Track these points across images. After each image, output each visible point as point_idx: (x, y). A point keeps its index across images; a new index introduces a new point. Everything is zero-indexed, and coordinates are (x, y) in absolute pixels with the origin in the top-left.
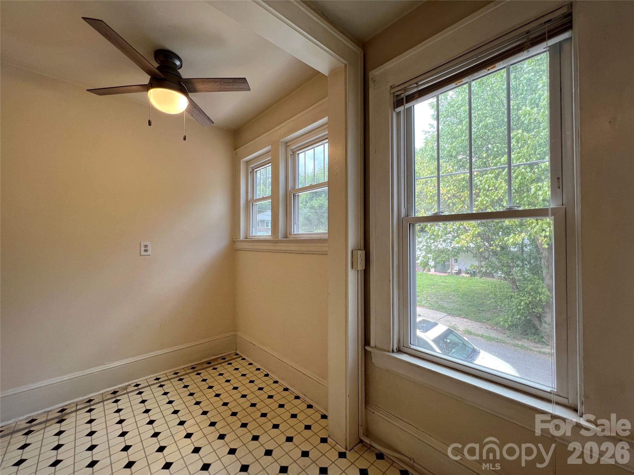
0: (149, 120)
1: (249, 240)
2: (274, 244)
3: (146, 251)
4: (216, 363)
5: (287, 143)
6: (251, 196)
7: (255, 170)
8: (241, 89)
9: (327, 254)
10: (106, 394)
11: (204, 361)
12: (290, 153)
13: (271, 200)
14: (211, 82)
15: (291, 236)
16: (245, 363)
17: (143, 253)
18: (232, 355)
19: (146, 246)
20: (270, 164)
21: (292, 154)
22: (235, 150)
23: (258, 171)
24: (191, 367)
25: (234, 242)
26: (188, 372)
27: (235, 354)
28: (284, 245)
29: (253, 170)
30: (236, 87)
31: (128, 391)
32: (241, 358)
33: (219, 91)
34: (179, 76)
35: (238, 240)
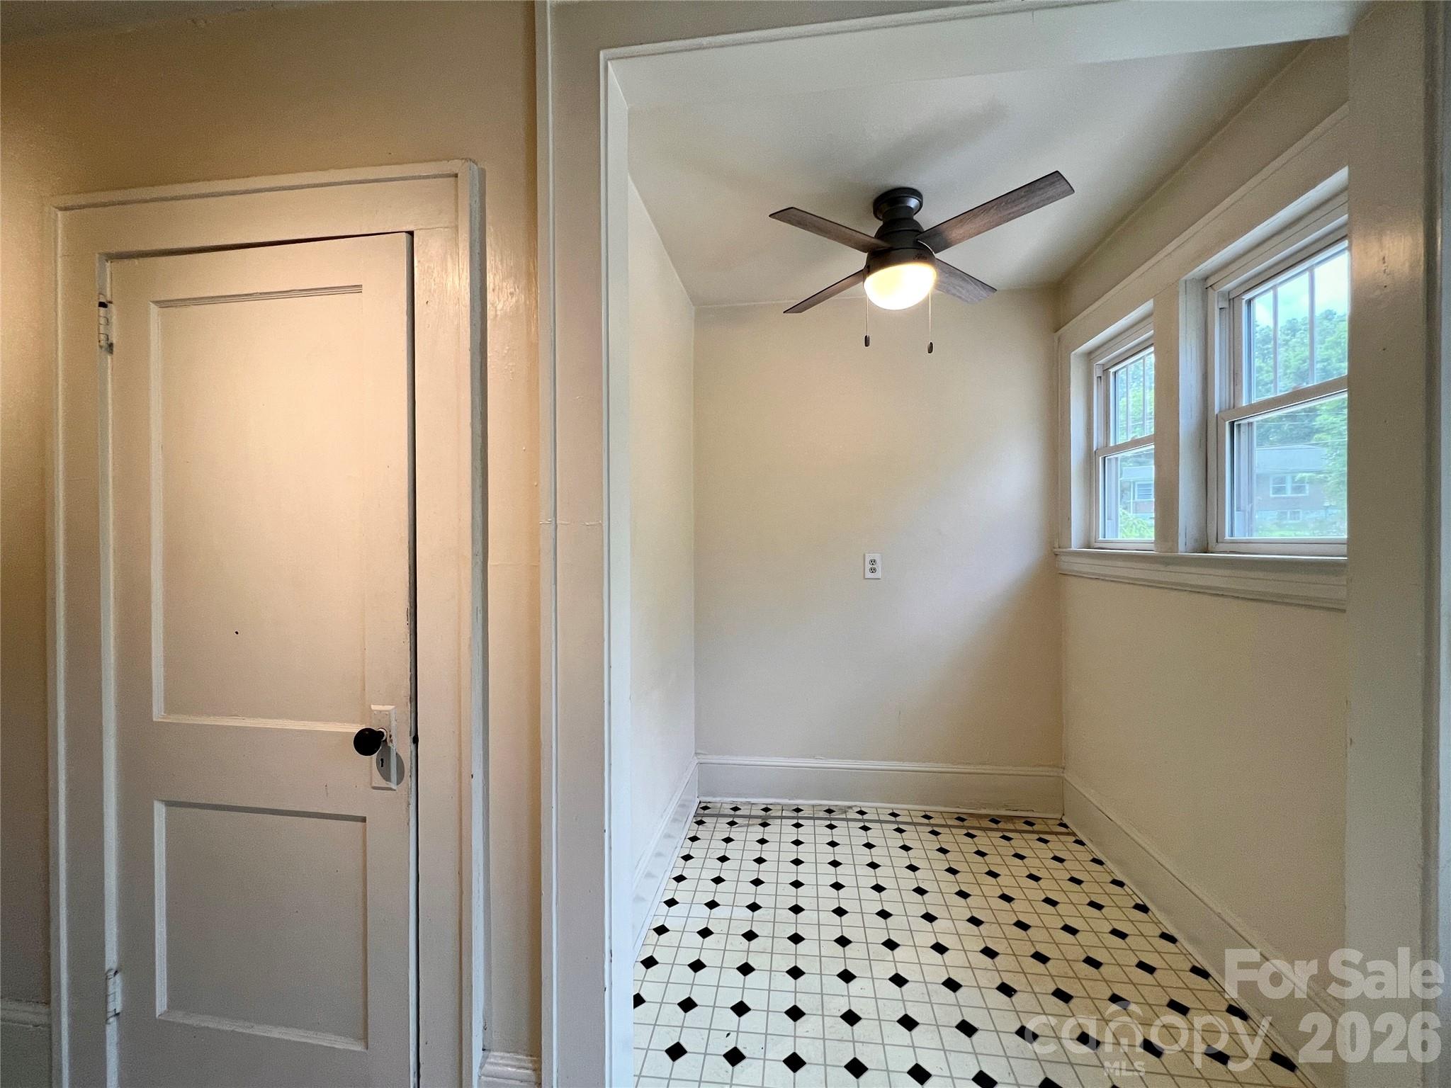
0: (866, 337)
1: (1095, 552)
2: (1162, 568)
3: (873, 570)
4: (1011, 826)
5: (1206, 279)
6: (1101, 439)
7: (1112, 370)
8: (1048, 199)
9: (1344, 611)
10: (819, 808)
11: (983, 812)
12: (1216, 304)
13: (1153, 447)
14: (978, 215)
15: (1221, 547)
16: (1084, 855)
17: (869, 575)
18: (1050, 822)
19: (873, 562)
20: (1152, 349)
21: (1225, 305)
22: (1056, 332)
23: (1120, 372)
24: (956, 816)
25: (1057, 555)
26: (950, 822)
27: (1058, 822)
28: (1193, 570)
29: (1106, 371)
30: (1036, 200)
31: (848, 817)
32: (1074, 839)
33: (997, 225)
34: (917, 230)
35: (1064, 550)
